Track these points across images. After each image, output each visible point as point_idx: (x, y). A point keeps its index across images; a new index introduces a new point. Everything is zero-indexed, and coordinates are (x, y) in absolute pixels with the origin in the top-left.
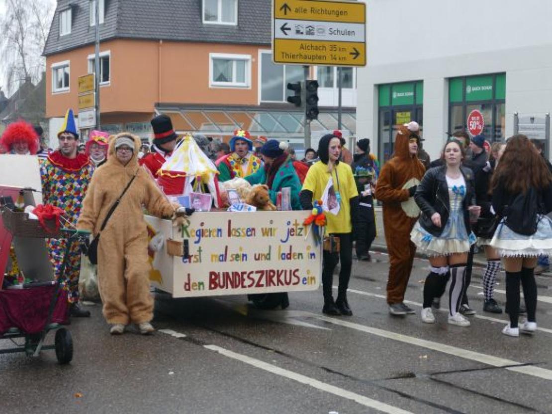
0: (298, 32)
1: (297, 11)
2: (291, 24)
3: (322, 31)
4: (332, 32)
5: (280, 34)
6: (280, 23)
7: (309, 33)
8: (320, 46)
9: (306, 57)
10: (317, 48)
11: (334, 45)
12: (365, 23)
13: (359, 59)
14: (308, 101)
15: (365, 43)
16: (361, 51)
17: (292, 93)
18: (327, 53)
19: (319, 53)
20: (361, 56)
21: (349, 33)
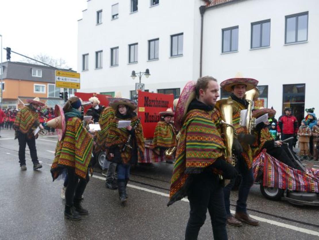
0: (62, 80)
1: (62, 74)
2: (61, 77)
3: (68, 80)
4: (71, 80)
5: (58, 80)
6: (57, 77)
7: (66, 80)
8: (68, 83)
9: (65, 86)
10: (68, 84)
11: (72, 84)
12: (80, 78)
13: (78, 88)
14: (65, 97)
15: (80, 83)
16: (79, 85)
17: (61, 95)
18: (70, 85)
19: (68, 85)
20: (79, 87)
21: (76, 81)
